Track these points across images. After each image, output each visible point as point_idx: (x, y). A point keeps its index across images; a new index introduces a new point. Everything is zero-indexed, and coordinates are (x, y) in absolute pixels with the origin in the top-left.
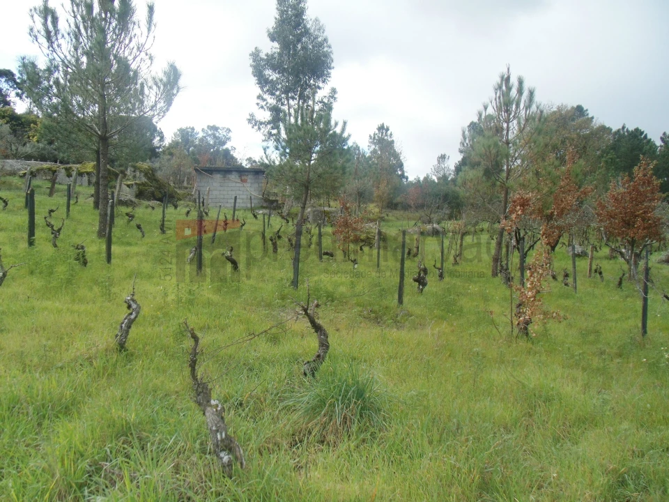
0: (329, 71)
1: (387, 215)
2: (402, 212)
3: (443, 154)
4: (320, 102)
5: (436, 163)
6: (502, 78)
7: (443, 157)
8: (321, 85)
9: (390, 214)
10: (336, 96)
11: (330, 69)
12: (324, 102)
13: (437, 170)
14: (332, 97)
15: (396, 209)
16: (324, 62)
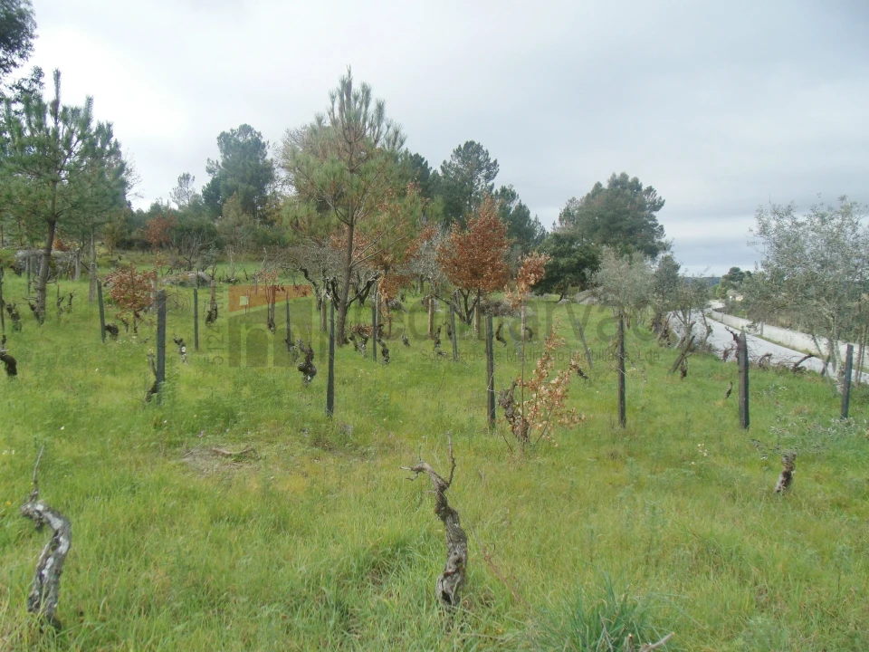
0: (30, 40)
1: (120, 258)
2: (140, 253)
3: (186, 173)
4: (17, 88)
5: (177, 185)
6: (343, 82)
7: (185, 178)
8: (17, 60)
9: (124, 256)
10: (42, 80)
11: (32, 37)
12: (22, 88)
13: (179, 195)
14: (37, 81)
15: (129, 249)
16: (21, 27)
